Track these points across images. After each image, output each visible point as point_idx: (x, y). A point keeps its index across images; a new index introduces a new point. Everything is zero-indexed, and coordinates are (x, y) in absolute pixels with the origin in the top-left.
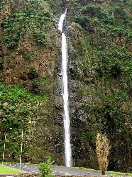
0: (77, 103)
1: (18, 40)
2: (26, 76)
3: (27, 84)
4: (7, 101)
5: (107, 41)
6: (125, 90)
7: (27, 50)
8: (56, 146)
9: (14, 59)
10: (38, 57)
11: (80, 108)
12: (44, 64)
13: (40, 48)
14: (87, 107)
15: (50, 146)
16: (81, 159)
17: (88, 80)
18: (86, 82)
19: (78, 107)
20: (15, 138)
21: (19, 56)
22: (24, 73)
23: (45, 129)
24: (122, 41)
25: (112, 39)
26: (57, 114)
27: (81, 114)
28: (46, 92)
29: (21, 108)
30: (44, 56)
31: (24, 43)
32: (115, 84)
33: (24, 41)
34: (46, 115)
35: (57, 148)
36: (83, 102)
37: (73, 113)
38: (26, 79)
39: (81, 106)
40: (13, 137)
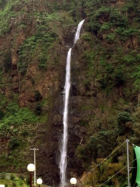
0: (75, 118)
1: (27, 67)
2: (33, 99)
3: (33, 107)
4: (13, 125)
5: (115, 48)
6: (128, 99)
7: (33, 75)
8: (51, 158)
9: (24, 84)
10: (41, 81)
11: (77, 123)
12: (46, 86)
13: (43, 72)
14: (85, 121)
15: (46, 159)
16: (73, 169)
17: (90, 94)
18: (88, 96)
19: (75, 122)
20: (16, 155)
21: (28, 80)
22: (31, 96)
23: (42, 145)
24: (134, 43)
25: (122, 44)
26: (54, 131)
27: (77, 129)
28: (46, 112)
29: (23, 129)
30: (46, 78)
31: (31, 69)
32: (117, 94)
33: (31, 67)
34: (44, 133)
35: (51, 160)
36: (80, 117)
37: (71, 128)
38: (33, 102)
39: (78, 121)
40: (15, 154)
